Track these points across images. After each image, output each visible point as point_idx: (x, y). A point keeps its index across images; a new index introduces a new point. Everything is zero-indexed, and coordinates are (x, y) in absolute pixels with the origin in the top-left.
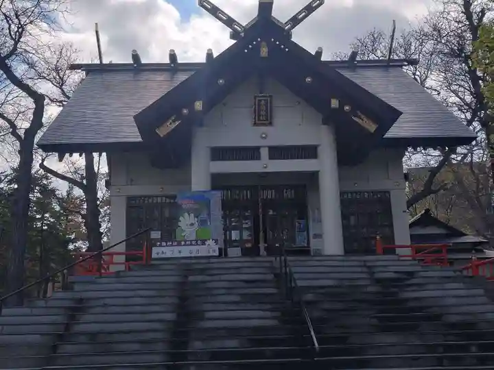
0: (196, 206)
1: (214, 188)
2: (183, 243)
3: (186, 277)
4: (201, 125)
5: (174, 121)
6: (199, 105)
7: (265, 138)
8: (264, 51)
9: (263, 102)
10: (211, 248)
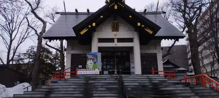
0: (93, 57)
1: (99, 51)
2: (88, 70)
3: (88, 81)
4: (95, 31)
5: (86, 29)
6: (94, 24)
7: (116, 35)
8: (116, 7)
9: (115, 24)
10: (97, 71)
